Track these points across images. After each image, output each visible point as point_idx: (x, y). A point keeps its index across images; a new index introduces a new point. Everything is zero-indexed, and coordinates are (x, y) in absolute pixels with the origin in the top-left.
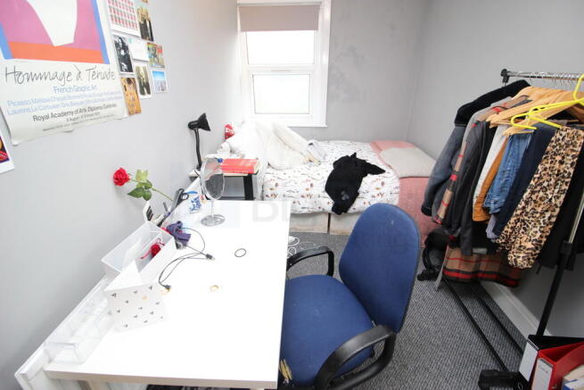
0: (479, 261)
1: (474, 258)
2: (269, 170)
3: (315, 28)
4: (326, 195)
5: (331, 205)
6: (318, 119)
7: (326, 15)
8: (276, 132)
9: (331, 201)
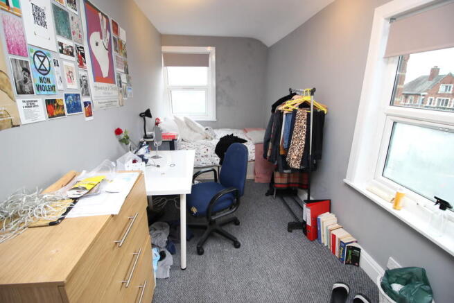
0: (289, 177)
1: (286, 176)
2: (183, 143)
3: (207, 65)
4: (216, 155)
5: (219, 161)
6: (211, 117)
7: (212, 59)
8: (186, 122)
9: (219, 159)
